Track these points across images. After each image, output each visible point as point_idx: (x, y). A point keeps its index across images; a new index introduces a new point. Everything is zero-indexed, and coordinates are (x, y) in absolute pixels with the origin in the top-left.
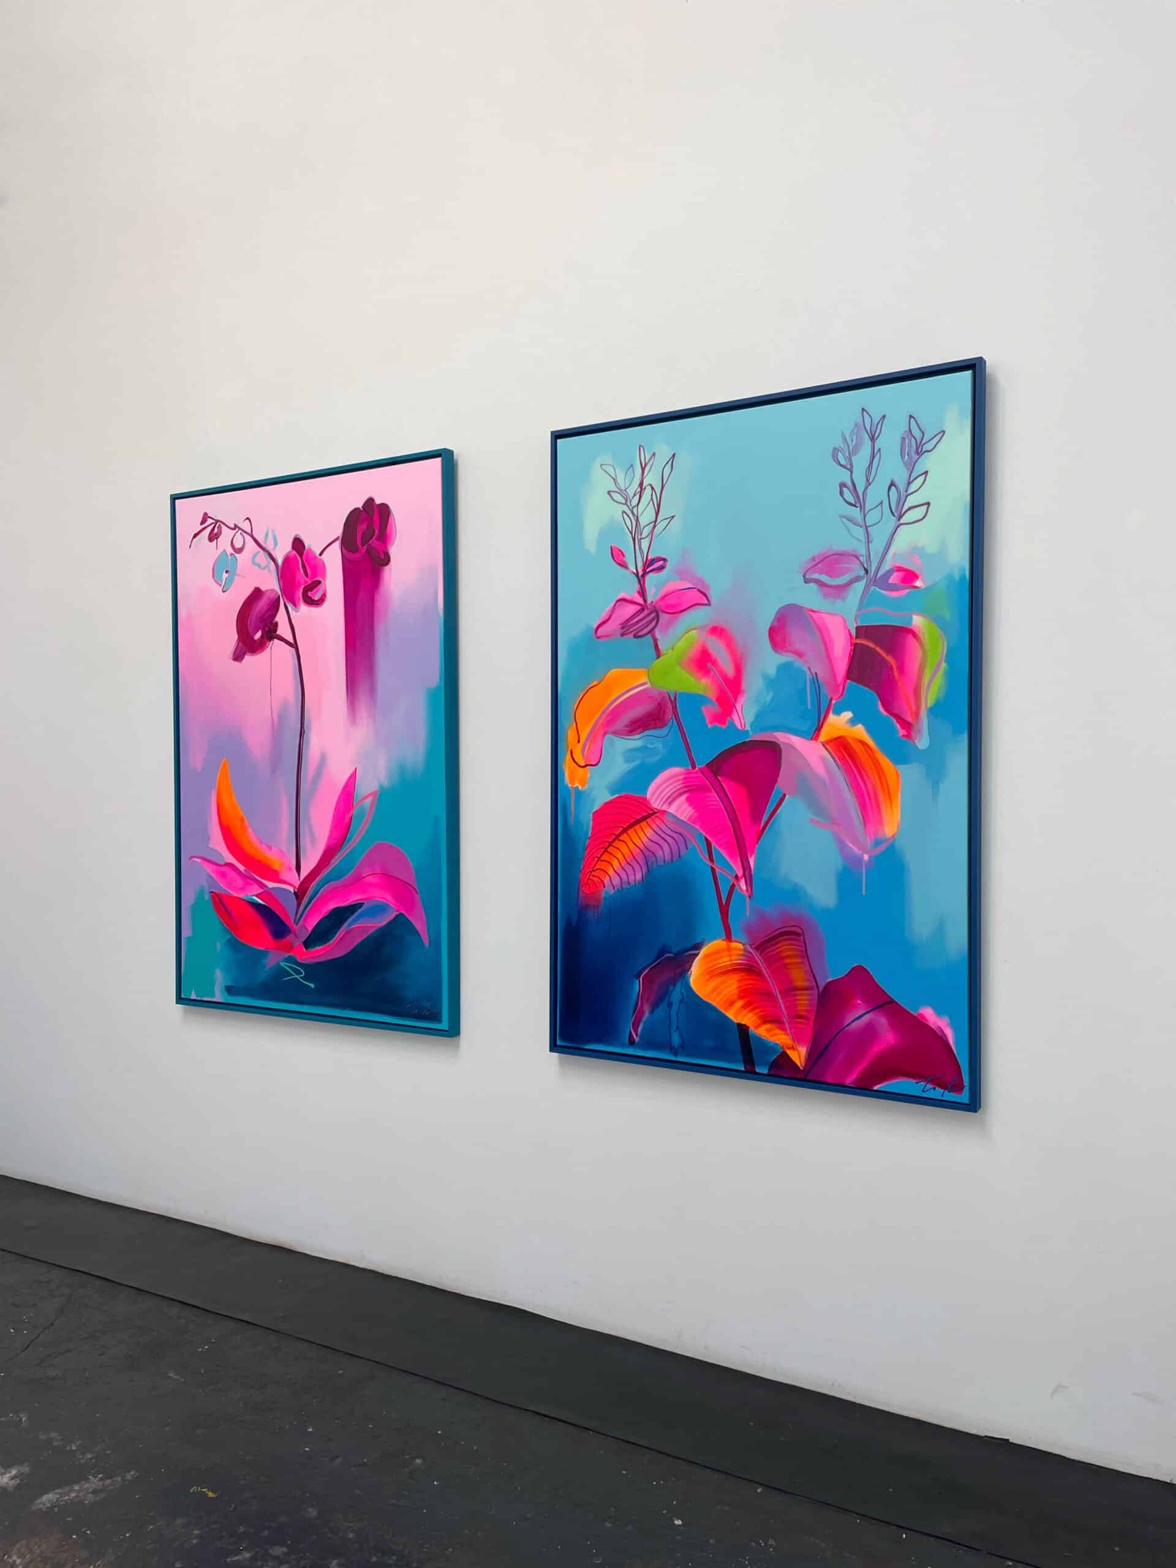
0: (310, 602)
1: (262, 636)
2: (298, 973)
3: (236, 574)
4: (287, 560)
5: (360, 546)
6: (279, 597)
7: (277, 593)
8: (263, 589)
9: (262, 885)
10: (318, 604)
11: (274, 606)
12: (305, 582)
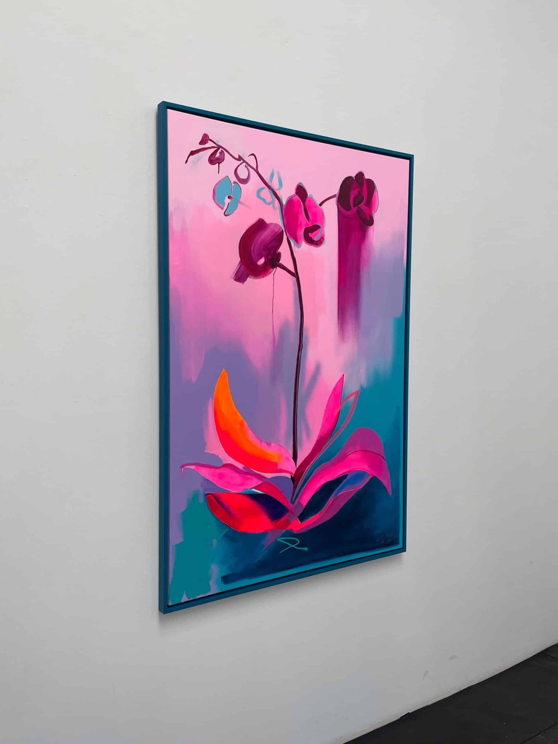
0: (310, 241)
1: (265, 262)
2: (293, 542)
3: (240, 202)
4: (290, 201)
5: (352, 207)
6: (282, 231)
7: (281, 228)
8: (268, 221)
9: (260, 477)
10: (317, 245)
11: (278, 239)
12: (307, 224)
